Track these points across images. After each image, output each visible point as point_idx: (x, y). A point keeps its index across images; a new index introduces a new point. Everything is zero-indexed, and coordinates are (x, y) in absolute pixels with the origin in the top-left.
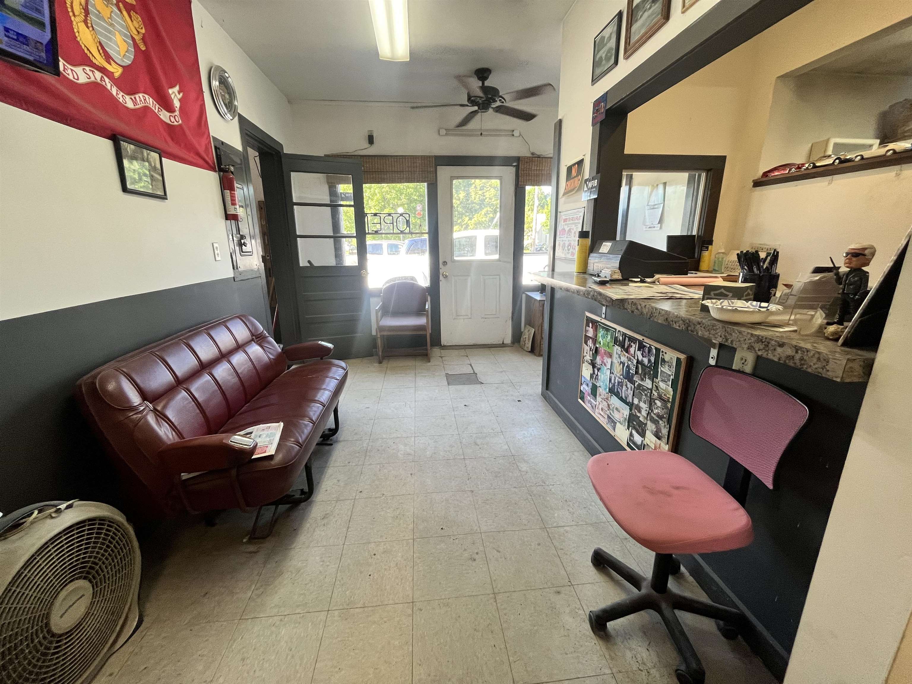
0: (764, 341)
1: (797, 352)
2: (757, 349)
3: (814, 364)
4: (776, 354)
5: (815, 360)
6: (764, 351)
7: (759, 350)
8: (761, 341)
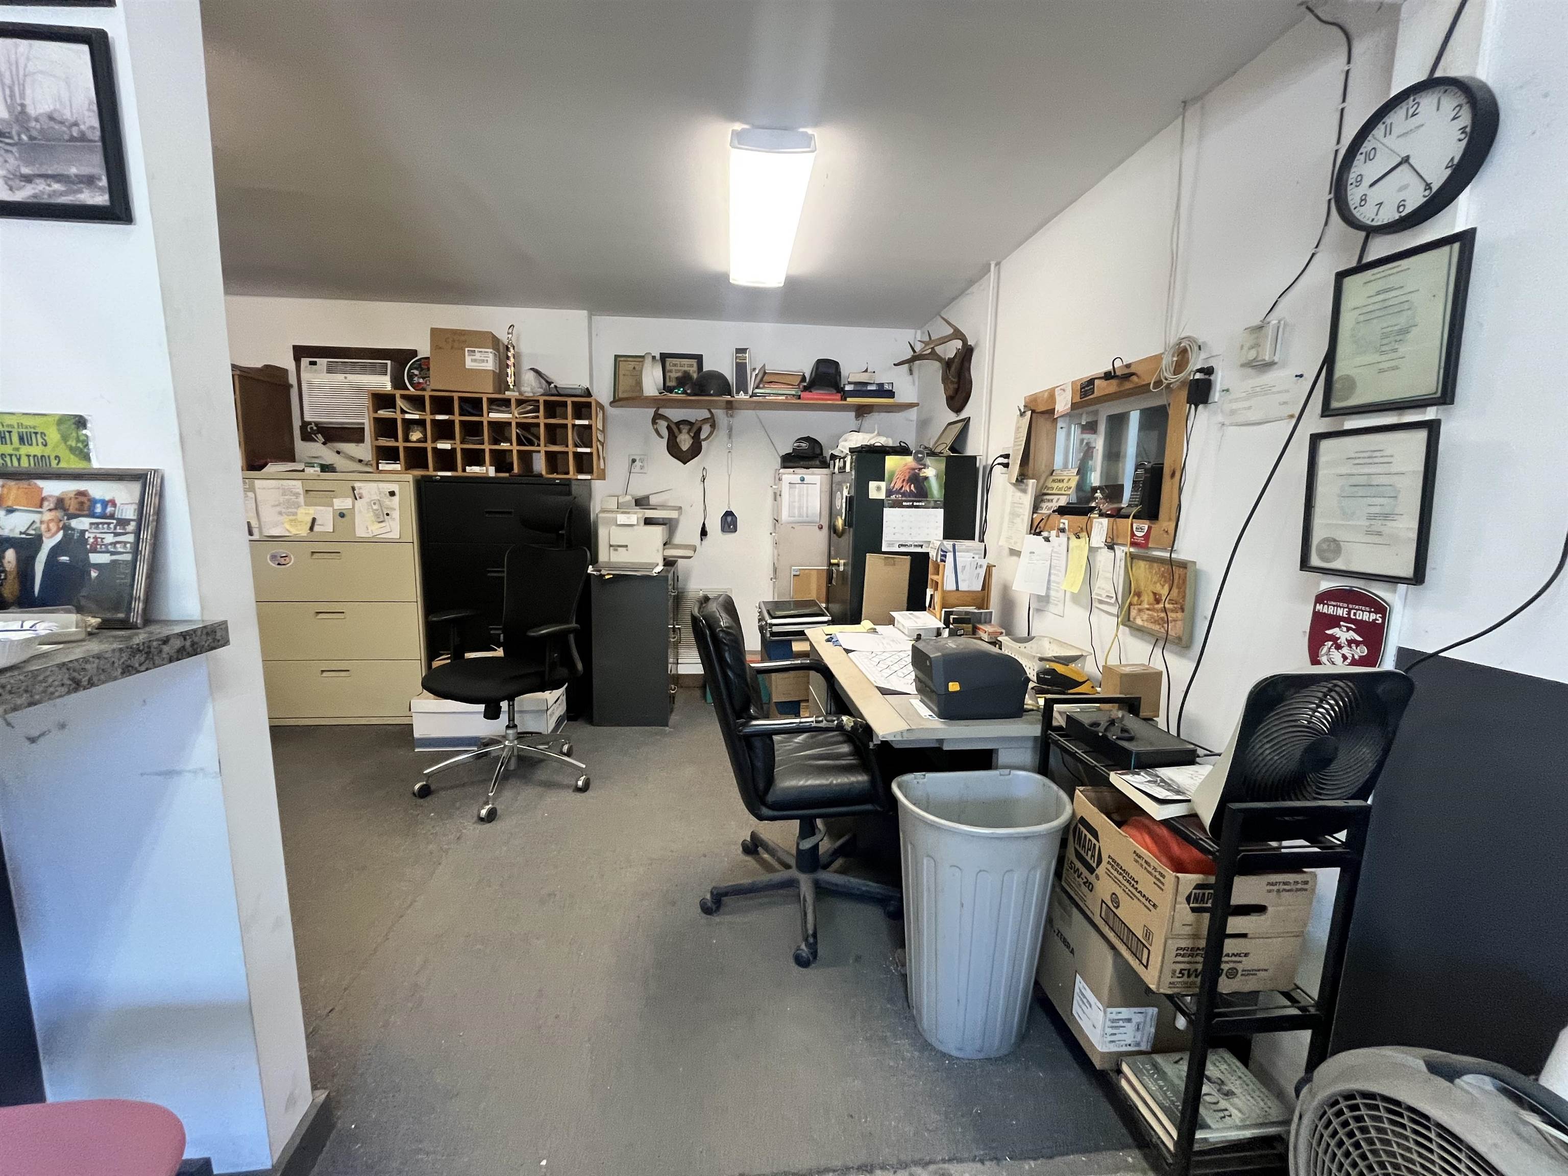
0: (141, 648)
1: (185, 639)
2: (137, 665)
3: (206, 642)
4: (164, 656)
5: (204, 637)
6: (147, 662)
7: (140, 665)
8: (139, 651)
